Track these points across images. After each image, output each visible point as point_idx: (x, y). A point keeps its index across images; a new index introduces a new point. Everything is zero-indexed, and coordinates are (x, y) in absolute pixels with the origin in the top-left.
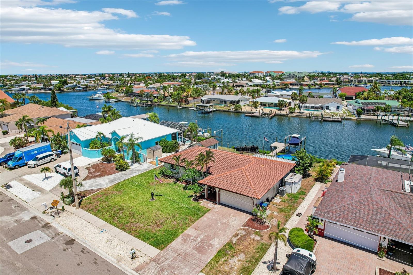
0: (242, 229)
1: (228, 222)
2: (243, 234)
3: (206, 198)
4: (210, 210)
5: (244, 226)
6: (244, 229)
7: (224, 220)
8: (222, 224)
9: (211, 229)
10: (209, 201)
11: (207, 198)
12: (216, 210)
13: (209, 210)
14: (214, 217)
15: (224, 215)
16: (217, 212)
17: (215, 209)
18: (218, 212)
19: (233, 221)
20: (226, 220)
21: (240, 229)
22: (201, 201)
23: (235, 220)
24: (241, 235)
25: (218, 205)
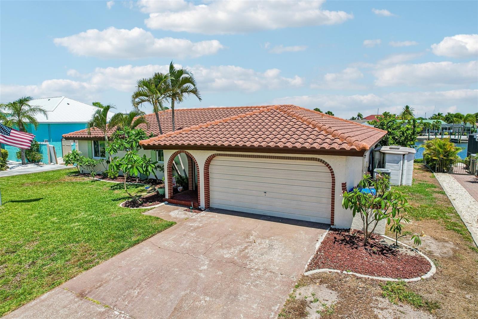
0: (312, 279)
1: (246, 257)
2: (329, 304)
3: (166, 200)
4: (175, 226)
5: (314, 264)
6: (323, 280)
7: (225, 251)
8: (219, 263)
9: (161, 291)
10: (176, 204)
11: (172, 198)
12: (196, 224)
13: (171, 225)
14: (186, 244)
15: (226, 236)
16: (198, 227)
17: (194, 221)
18: (200, 230)
19: (266, 253)
20: (235, 250)
21: (303, 282)
22: (151, 205)
23: (271, 247)
24: (321, 308)
25: (203, 213)
